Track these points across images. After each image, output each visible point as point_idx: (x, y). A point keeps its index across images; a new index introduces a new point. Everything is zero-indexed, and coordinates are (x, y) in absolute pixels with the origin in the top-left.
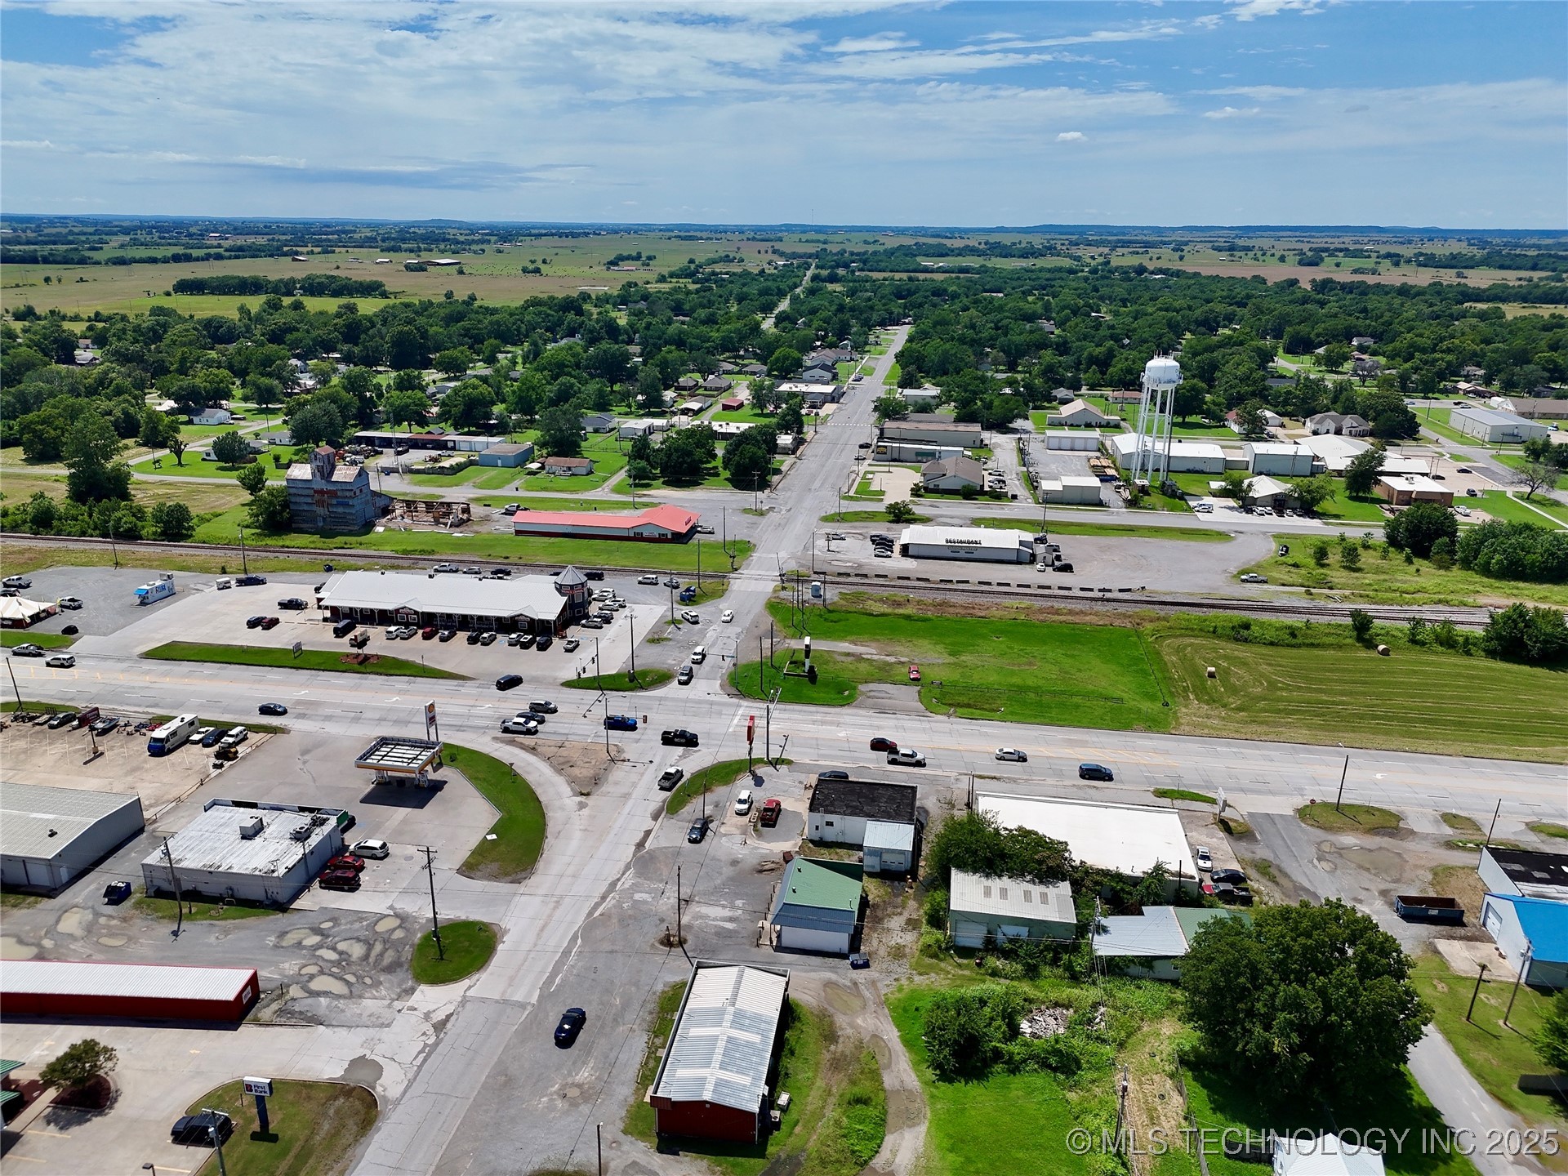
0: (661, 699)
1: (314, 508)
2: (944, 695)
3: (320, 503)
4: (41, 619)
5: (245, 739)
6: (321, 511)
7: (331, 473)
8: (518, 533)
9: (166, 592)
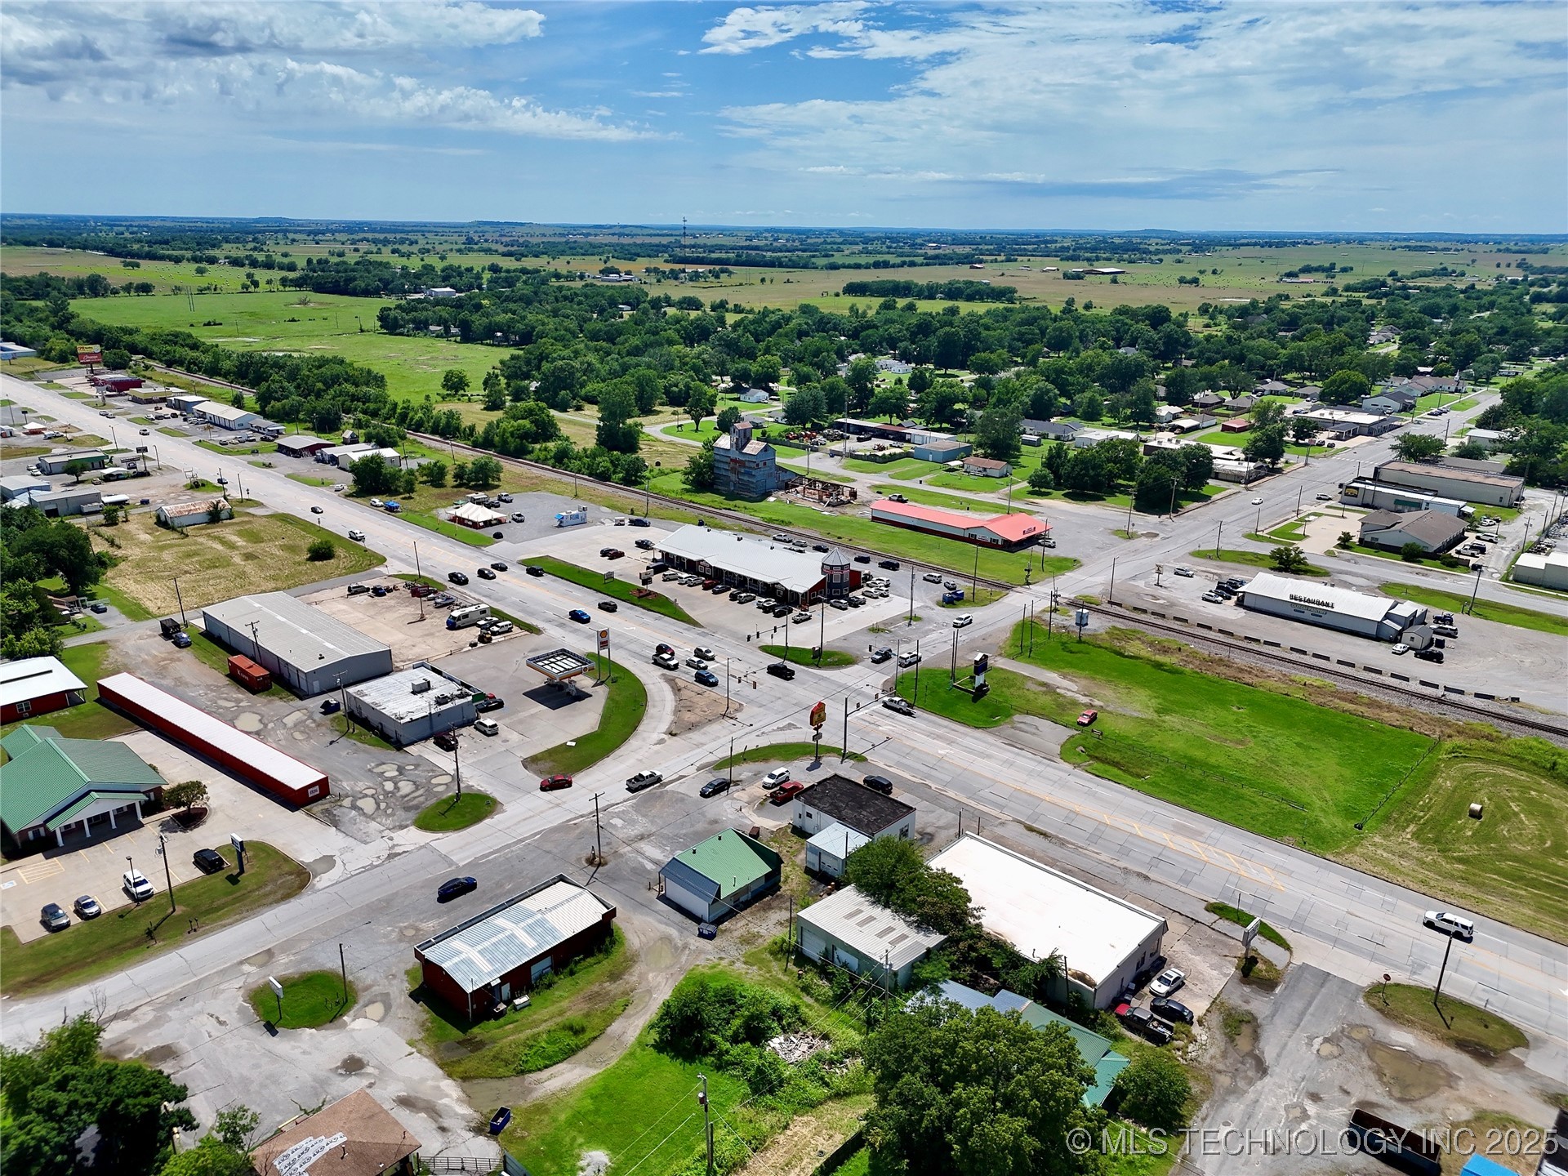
0: (823, 678)
1: (730, 474)
2: (1097, 746)
3: (733, 470)
4: (492, 525)
5: (510, 630)
6: (733, 477)
7: (744, 446)
8: (874, 519)
9: (579, 521)
